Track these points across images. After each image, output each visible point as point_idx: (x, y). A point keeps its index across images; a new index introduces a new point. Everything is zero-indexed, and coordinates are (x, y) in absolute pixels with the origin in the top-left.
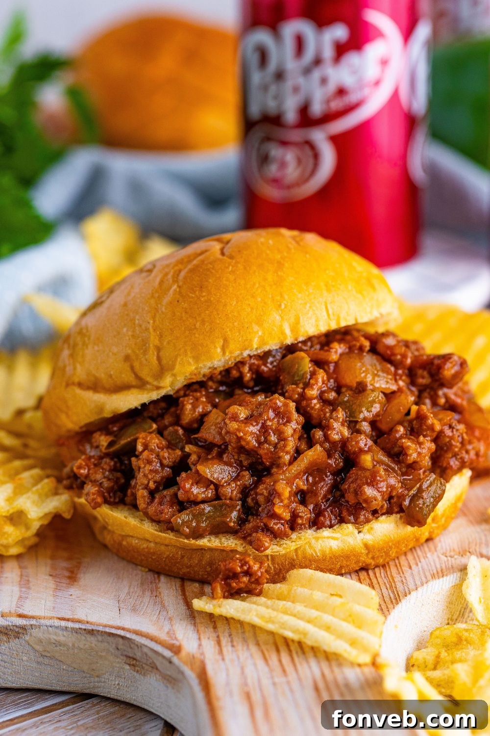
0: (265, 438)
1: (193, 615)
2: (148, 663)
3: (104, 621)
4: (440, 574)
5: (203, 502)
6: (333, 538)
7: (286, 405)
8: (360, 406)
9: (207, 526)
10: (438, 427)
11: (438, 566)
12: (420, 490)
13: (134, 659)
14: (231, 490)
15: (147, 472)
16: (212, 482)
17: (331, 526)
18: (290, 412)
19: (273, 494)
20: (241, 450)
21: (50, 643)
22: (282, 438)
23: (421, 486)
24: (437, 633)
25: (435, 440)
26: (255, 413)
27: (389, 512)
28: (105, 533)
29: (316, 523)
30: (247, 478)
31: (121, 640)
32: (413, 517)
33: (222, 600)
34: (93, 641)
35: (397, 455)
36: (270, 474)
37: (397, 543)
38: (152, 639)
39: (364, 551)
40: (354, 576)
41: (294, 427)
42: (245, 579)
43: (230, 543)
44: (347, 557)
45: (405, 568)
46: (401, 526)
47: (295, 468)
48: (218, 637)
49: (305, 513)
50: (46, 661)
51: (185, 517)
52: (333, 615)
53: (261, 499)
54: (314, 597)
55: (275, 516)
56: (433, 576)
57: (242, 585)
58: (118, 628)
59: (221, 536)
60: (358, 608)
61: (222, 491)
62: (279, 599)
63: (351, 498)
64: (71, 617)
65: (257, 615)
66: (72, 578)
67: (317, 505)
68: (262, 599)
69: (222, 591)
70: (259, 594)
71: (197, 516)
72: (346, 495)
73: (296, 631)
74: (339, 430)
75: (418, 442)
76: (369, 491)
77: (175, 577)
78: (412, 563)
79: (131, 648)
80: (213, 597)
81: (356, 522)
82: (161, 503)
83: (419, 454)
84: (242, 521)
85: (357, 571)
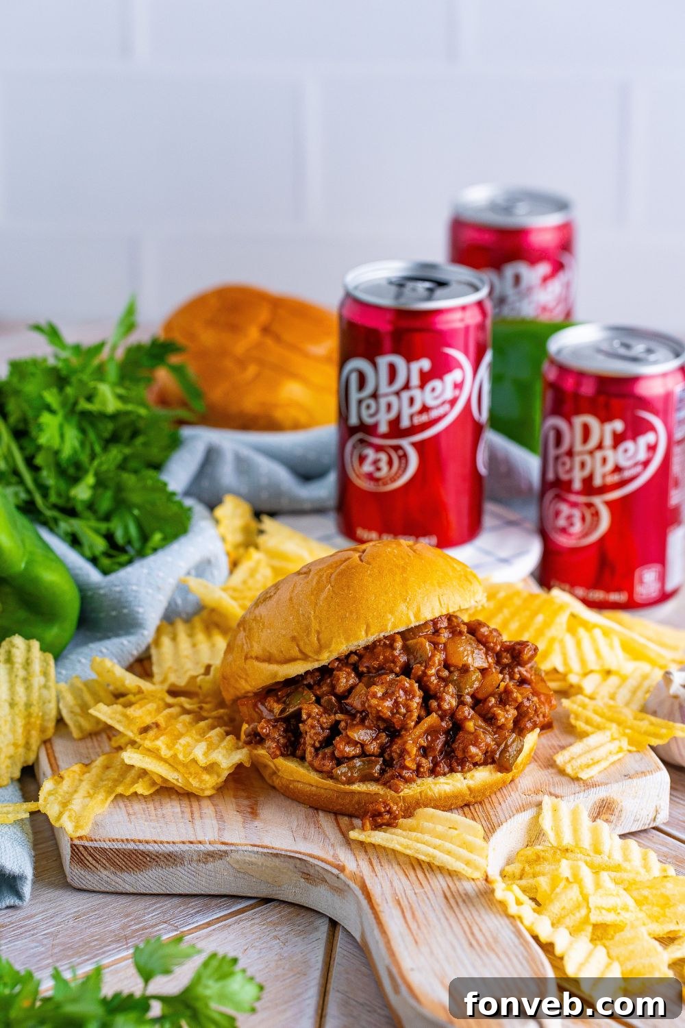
0: (397, 710)
1: (348, 842)
2: (320, 877)
3: (284, 847)
4: (522, 809)
5: (354, 757)
6: (446, 783)
7: (411, 685)
8: (466, 684)
9: (358, 776)
10: (520, 700)
11: (521, 804)
12: (506, 746)
13: (308, 874)
14: (373, 748)
15: (312, 735)
16: (358, 743)
17: (444, 774)
18: (414, 691)
19: (403, 752)
20: (379, 718)
21: (245, 863)
22: (409, 710)
23: (506, 744)
24: (522, 852)
25: (517, 708)
26: (390, 691)
27: (485, 763)
28: (274, 778)
29: (433, 772)
30: (384, 738)
31: (298, 861)
32: (502, 766)
33: (370, 831)
34: (277, 861)
35: (490, 719)
36: (400, 736)
37: (491, 786)
38: (323, 861)
39: (468, 793)
40: (460, 811)
41: (418, 701)
42: (387, 817)
43: (373, 788)
44: (456, 797)
45: (496, 805)
46: (494, 774)
47: (419, 731)
48: (370, 859)
49: (427, 764)
50: (241, 875)
51: (344, 769)
52: (451, 843)
53: (395, 755)
54: (437, 829)
55: (405, 768)
56: (517, 811)
57: (385, 821)
58: (297, 852)
59: (366, 783)
60: (470, 838)
61: (366, 748)
62: (410, 831)
63: (459, 754)
64: (260, 844)
65: (398, 843)
66: (254, 813)
67: (434, 757)
68: (399, 831)
69: (370, 824)
70: (395, 827)
71: (351, 769)
72: (456, 752)
73: (427, 855)
74: (449, 701)
75: (505, 709)
76: (473, 750)
77: (330, 812)
78: (501, 801)
79: (306, 867)
80: (363, 829)
81: (462, 771)
82: (323, 758)
83: (506, 718)
84: (383, 772)
85: (462, 807)
